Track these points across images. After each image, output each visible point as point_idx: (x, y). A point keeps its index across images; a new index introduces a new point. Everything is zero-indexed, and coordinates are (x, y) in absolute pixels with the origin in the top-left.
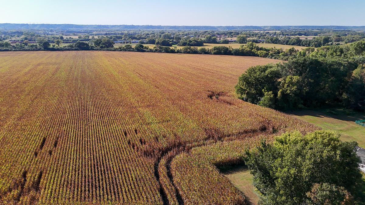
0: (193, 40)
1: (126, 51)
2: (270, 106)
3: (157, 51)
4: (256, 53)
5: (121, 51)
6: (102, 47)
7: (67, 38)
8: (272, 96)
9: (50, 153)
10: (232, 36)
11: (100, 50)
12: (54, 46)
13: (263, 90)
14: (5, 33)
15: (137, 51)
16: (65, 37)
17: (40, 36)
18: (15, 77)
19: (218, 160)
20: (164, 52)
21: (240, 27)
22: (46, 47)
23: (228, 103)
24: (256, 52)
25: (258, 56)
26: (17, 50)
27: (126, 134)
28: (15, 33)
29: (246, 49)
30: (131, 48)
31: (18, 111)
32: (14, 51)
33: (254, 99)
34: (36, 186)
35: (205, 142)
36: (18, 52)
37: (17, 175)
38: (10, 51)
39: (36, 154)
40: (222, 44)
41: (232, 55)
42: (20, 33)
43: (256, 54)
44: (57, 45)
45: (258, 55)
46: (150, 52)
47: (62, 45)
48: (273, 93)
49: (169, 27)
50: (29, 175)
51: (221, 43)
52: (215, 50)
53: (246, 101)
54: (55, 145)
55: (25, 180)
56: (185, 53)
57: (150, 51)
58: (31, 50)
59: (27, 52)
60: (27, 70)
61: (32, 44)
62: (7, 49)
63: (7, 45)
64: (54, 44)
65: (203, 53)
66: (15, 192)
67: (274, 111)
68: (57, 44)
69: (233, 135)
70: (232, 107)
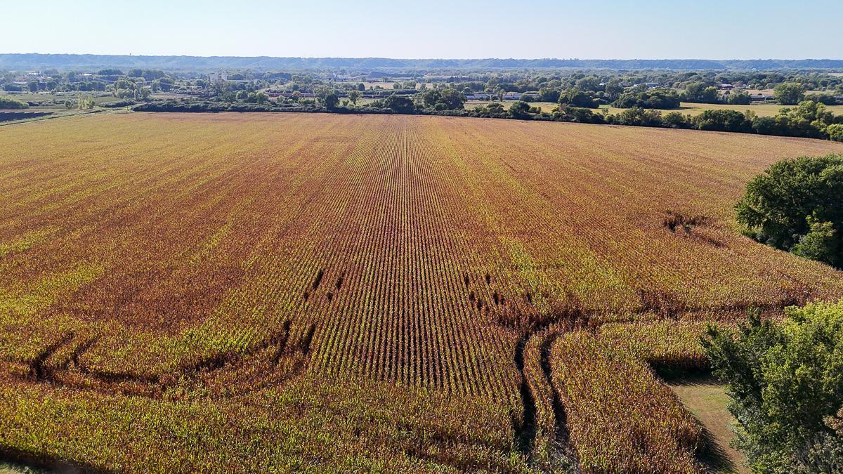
0: (653, 95)
1: (489, 117)
2: (822, 258)
3: (560, 118)
4: (822, 130)
5: (478, 116)
6: (439, 108)
7: (371, 87)
8: (830, 234)
9: (330, 296)
10: (763, 86)
11: (435, 114)
12: (345, 104)
13: (809, 217)
14: (259, 76)
15: (513, 118)
16: (367, 86)
17: (321, 83)
18: (275, 161)
19: (657, 353)
20: (575, 122)
21: (790, 61)
22: (331, 105)
23: (711, 241)
24: (823, 127)
25: (826, 136)
26: (278, 111)
27: (467, 281)
28: (276, 75)
29: (793, 120)
30: (501, 110)
31: (279, 221)
32: (275, 111)
33: (782, 238)
34: (305, 345)
35: (636, 317)
36: (280, 114)
37: (275, 325)
38: (267, 111)
39: (306, 296)
40: (731, 104)
41: (753, 131)
42: (286, 77)
43: (823, 133)
44: (351, 103)
45: (828, 135)
46: (543, 120)
47: (361, 103)
48: (833, 227)
49: (598, 63)
50: (294, 327)
51: (727, 104)
52: (706, 118)
53: (763, 241)
54: (339, 285)
55: (288, 335)
56: (627, 124)
57: (543, 118)
58: (304, 112)
59: (296, 114)
60: (295, 149)
61: (306, 99)
62: (262, 106)
63: (262, 99)
64: (346, 100)
65: (674, 126)
66: (272, 350)
67: (830, 269)
68: (351, 100)
69: (707, 308)
70: (719, 251)
